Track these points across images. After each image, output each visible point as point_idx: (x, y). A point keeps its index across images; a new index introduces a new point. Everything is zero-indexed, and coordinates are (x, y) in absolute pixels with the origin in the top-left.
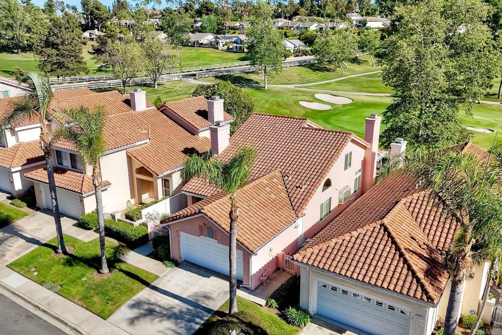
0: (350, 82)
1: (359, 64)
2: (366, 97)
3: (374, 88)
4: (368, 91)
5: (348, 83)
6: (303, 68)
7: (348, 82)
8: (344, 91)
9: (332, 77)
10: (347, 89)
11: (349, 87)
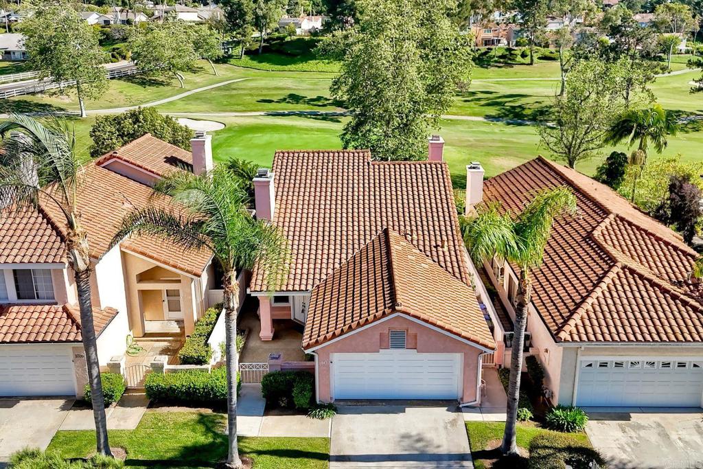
0: (201, 99)
1: (195, 73)
2: (237, 118)
3: (238, 105)
4: (233, 109)
5: (199, 101)
6: (121, 82)
7: (196, 98)
8: (201, 112)
9: (170, 94)
10: (203, 110)
11: (204, 107)
